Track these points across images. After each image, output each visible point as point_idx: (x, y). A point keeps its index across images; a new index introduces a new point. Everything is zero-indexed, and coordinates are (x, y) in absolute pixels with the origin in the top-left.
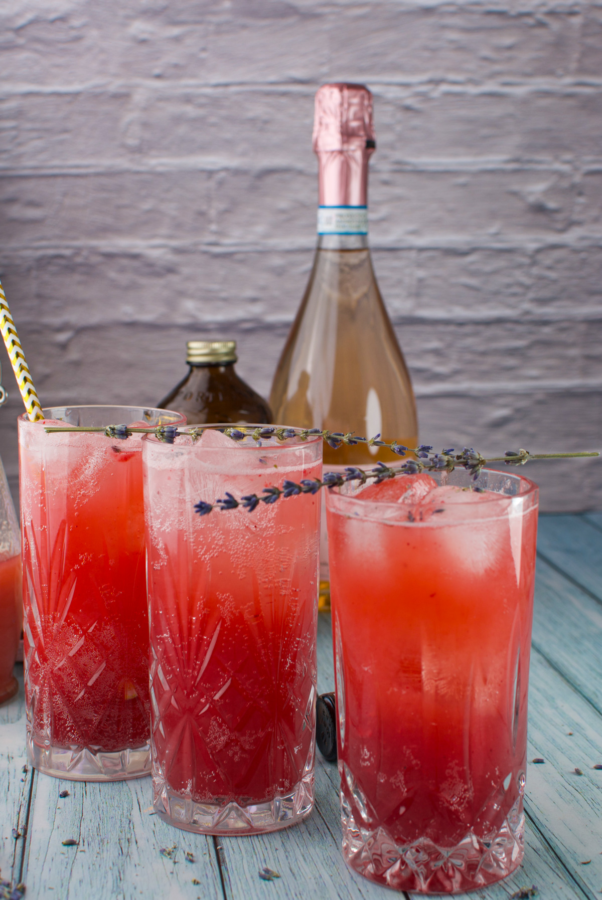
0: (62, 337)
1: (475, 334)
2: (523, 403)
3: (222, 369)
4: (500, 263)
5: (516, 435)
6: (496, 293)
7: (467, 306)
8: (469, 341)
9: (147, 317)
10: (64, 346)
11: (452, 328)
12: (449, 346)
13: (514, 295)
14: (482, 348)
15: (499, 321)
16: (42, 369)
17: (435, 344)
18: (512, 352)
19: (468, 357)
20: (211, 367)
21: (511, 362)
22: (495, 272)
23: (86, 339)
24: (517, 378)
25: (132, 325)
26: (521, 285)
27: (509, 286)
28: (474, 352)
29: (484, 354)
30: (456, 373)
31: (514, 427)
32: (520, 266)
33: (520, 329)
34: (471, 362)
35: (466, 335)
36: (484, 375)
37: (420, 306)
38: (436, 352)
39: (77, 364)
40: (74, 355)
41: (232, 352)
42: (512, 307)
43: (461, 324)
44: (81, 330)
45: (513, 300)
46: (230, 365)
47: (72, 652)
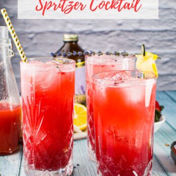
0: (31, 36)
1: (158, 35)
2: (173, 56)
3: (74, 43)
4: (166, 12)
5: (171, 66)
6: (165, 22)
7: (156, 26)
8: (157, 37)
9: (57, 29)
10: (32, 39)
11: (151, 33)
12: (150, 38)
13: (171, 23)
14: (160, 39)
15: (166, 31)
16: (25, 46)
17: (146, 38)
18: (170, 40)
19: (156, 42)
20: (71, 42)
21: (169, 43)
22: (165, 15)
23: (39, 36)
24: (171, 49)
25: (52, 32)
26: (173, 19)
27: (169, 20)
28: (158, 41)
29: (161, 41)
30: (152, 47)
31: (170, 64)
32: (172, 13)
33: (172, 33)
34: (157, 44)
35: (156, 35)
36: (161, 48)
37: (142, 26)
38: (146, 41)
39: (36, 44)
40: (35, 41)
41: (77, 38)
42: (170, 26)
43: (154, 32)
44: (37, 34)
45: (170, 24)
46: (76, 42)
47: (42, 139)
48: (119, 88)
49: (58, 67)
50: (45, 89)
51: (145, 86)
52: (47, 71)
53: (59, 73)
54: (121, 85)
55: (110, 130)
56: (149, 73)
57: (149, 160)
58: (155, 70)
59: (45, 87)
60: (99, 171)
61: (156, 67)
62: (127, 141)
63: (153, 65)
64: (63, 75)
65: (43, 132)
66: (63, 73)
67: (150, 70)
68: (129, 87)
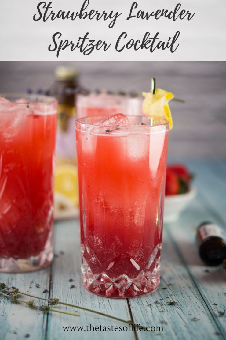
47: (5, 212)
48: (112, 138)
49: (28, 107)
50: (10, 138)
51: (149, 136)
52: (11, 112)
53: (29, 116)
54: (115, 134)
55: (98, 199)
56: (160, 119)
57: (156, 245)
58: (168, 114)
59: (9, 136)
60: (84, 258)
61: (169, 111)
62: (123, 216)
63: (165, 107)
64: (36, 120)
65: (6, 202)
66: (36, 117)
67: (161, 115)
68: (126, 137)
